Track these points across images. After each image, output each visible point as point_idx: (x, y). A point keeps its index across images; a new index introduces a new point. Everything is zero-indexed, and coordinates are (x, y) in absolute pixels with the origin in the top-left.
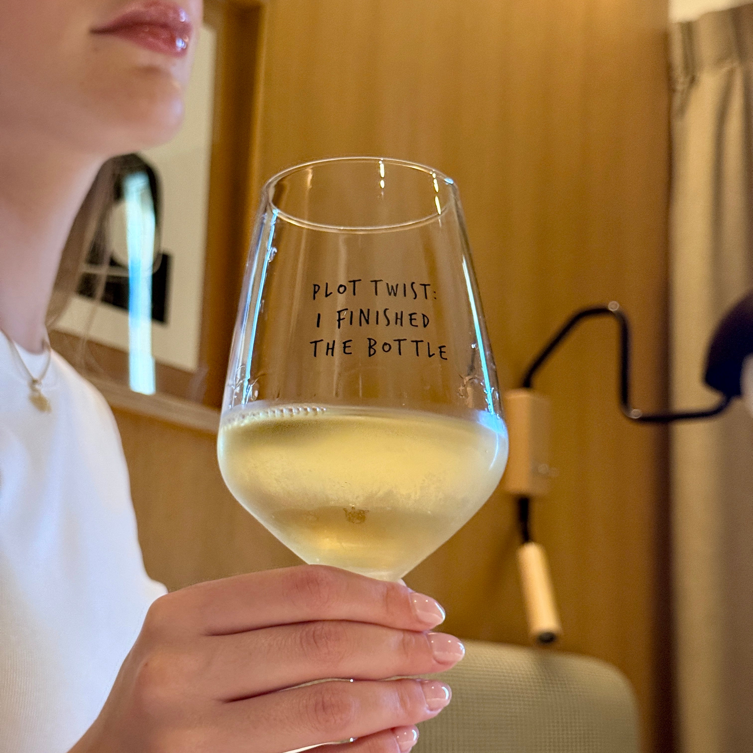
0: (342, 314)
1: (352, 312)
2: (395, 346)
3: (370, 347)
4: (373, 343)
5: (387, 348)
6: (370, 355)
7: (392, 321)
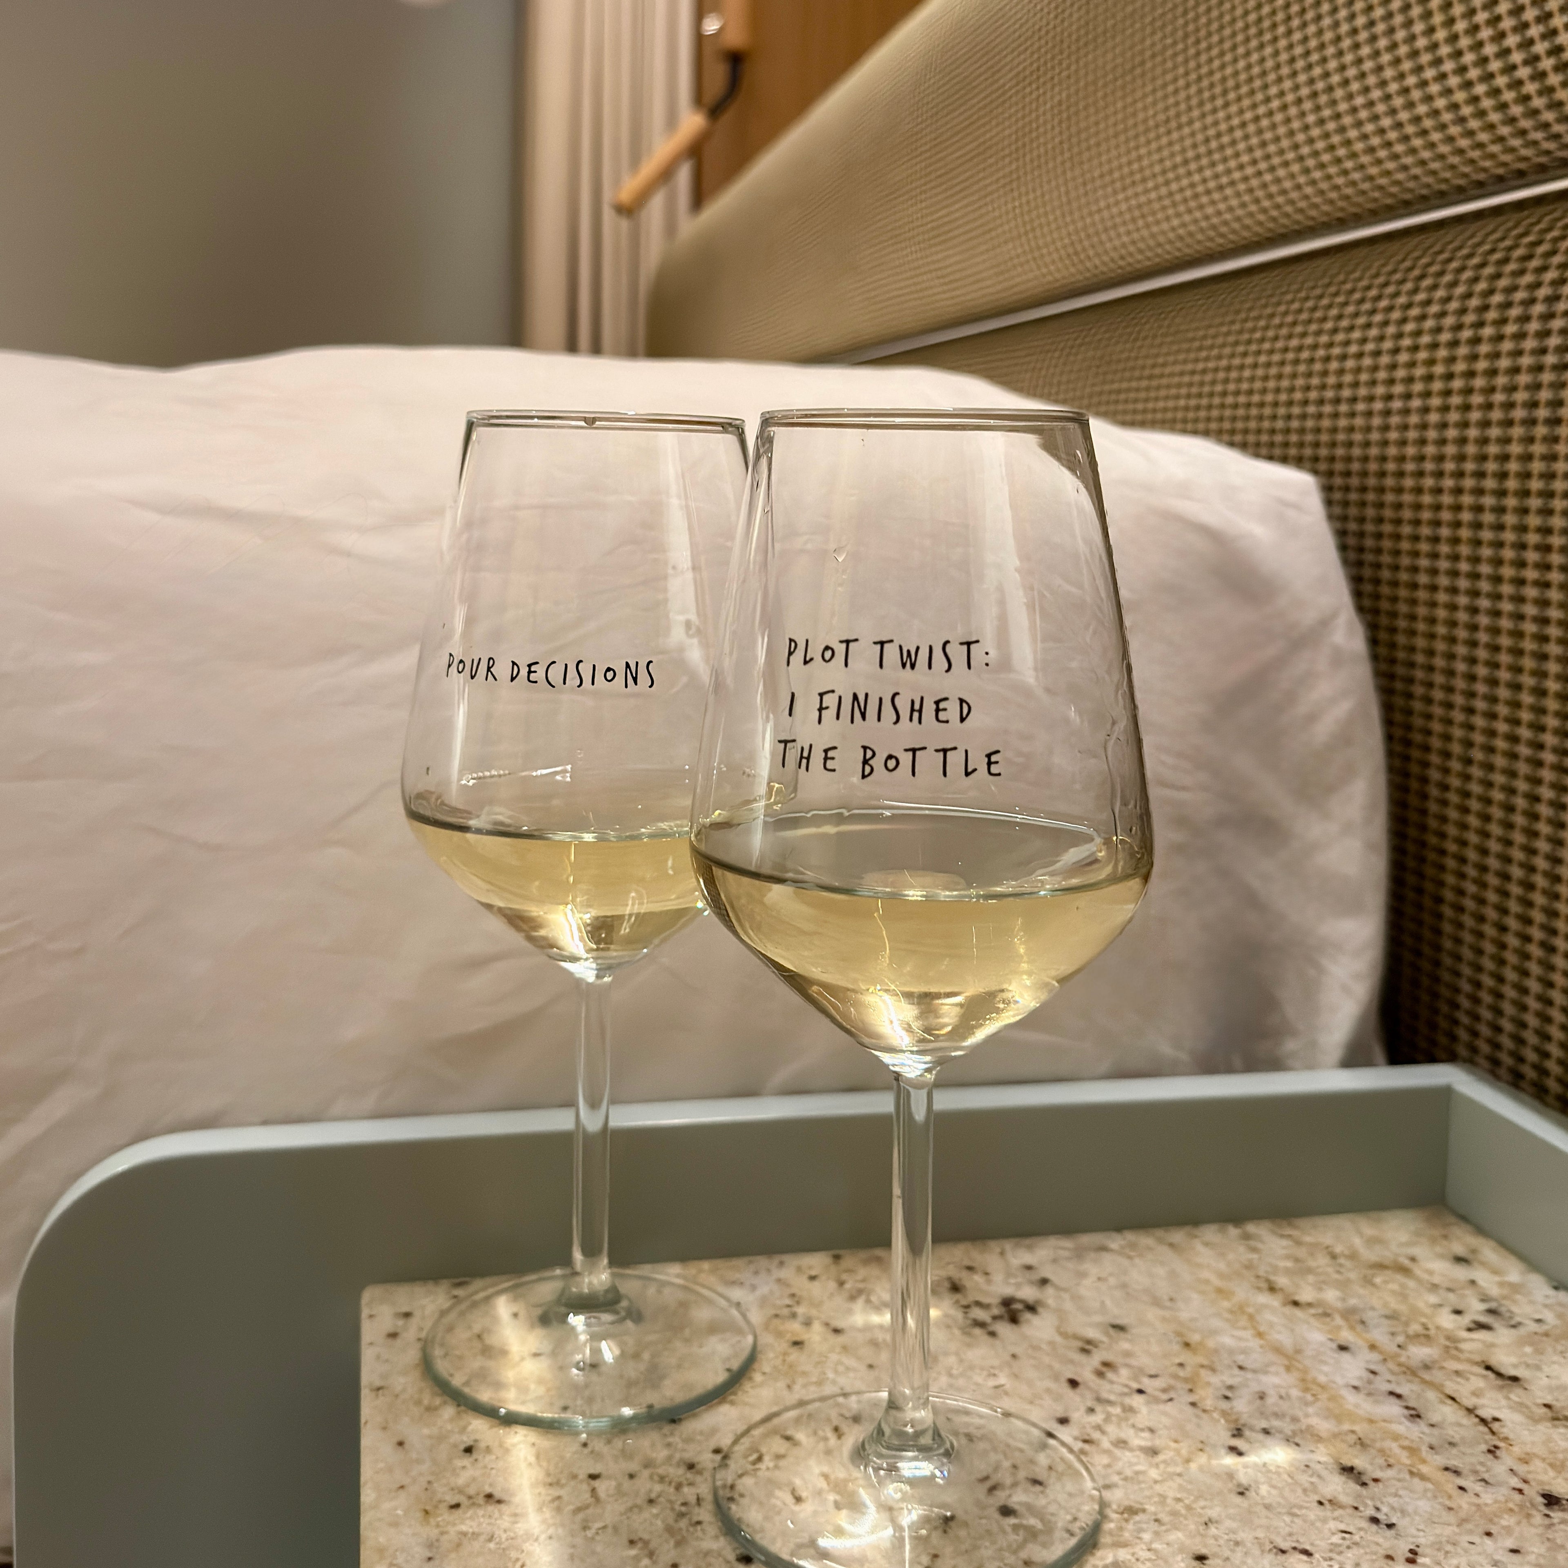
0: (825, 697)
1: (840, 698)
2: (906, 759)
3: (865, 762)
4: (869, 754)
5: (891, 764)
6: (864, 776)
7: (905, 712)
